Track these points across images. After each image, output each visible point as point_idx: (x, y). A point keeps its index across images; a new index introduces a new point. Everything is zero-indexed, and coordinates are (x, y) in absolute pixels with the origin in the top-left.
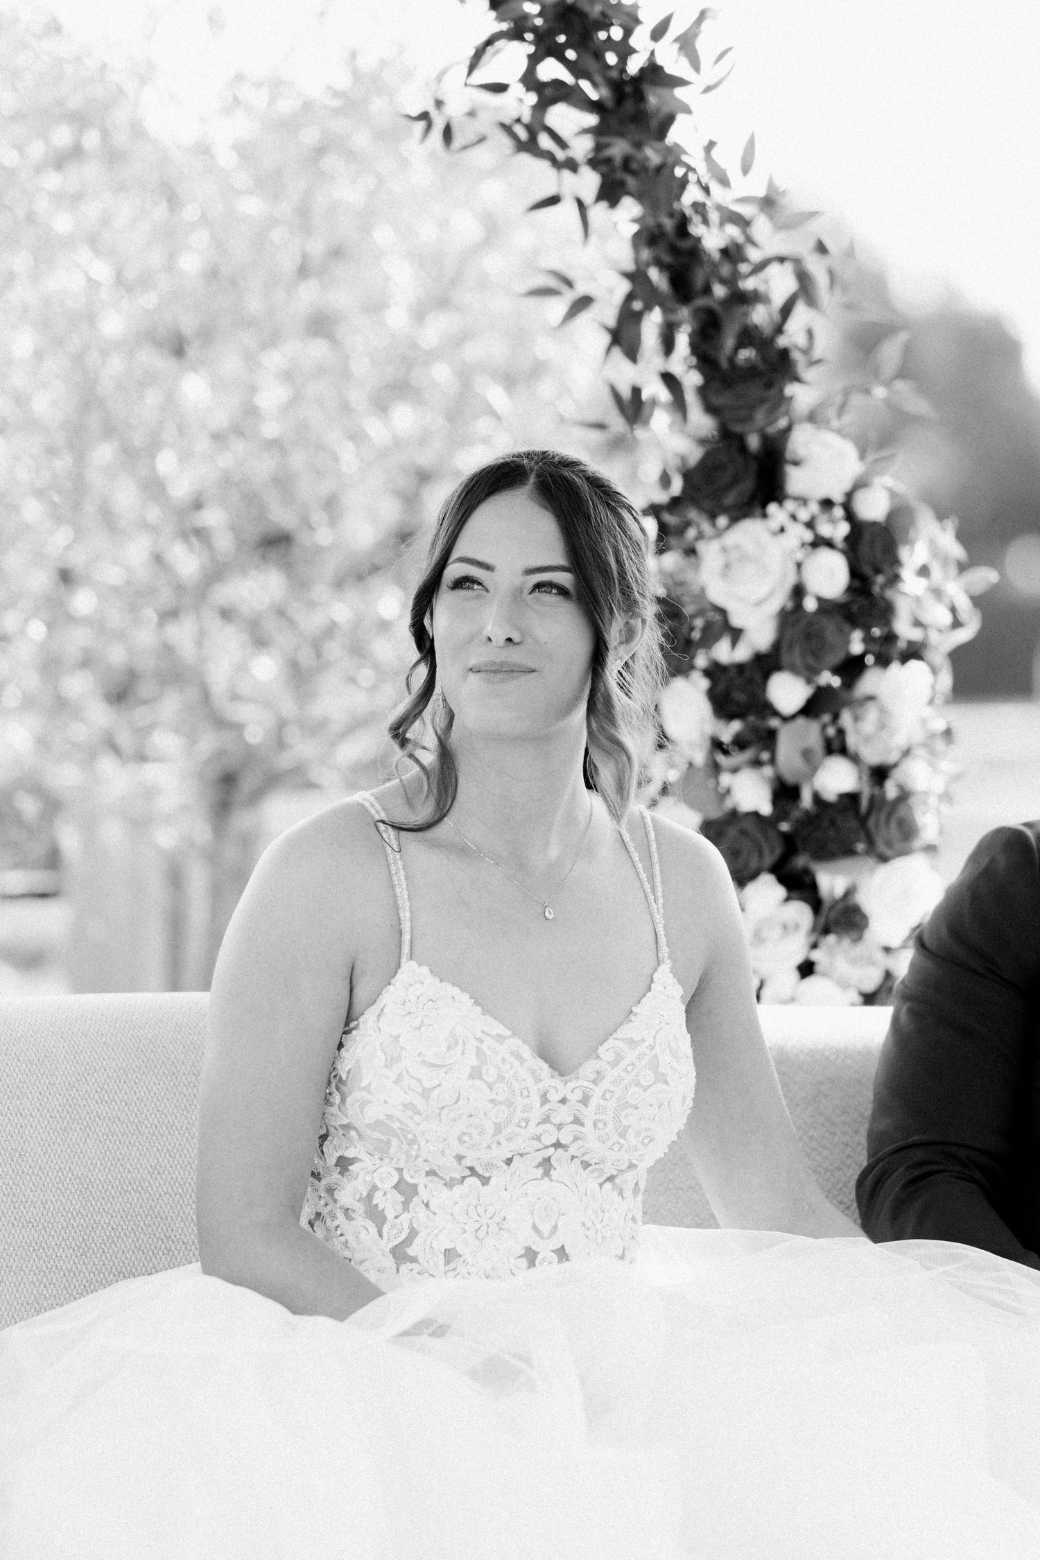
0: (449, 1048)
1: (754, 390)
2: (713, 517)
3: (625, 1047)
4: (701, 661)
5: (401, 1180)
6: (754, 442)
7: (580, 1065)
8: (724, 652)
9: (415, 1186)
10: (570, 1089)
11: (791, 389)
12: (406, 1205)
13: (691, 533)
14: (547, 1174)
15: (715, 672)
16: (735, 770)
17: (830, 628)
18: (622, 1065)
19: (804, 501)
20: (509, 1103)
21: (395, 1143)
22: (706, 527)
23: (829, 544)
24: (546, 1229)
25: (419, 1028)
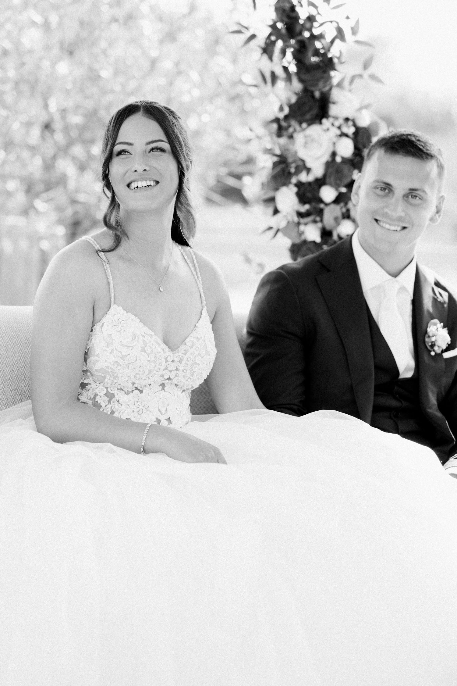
0: (132, 339)
1: (319, 74)
2: (300, 123)
3: (195, 340)
4: (294, 180)
5: (107, 391)
6: (317, 94)
7: (179, 347)
8: (304, 177)
9: (113, 394)
10: (175, 356)
11: (332, 73)
12: (109, 402)
13: (291, 130)
14: (163, 389)
15: (299, 185)
16: (306, 224)
17: (346, 169)
18: (195, 347)
19: (336, 118)
20: (155, 362)
21: (108, 377)
22: (298, 128)
23: (346, 135)
24: (163, 410)
25: (120, 331)
